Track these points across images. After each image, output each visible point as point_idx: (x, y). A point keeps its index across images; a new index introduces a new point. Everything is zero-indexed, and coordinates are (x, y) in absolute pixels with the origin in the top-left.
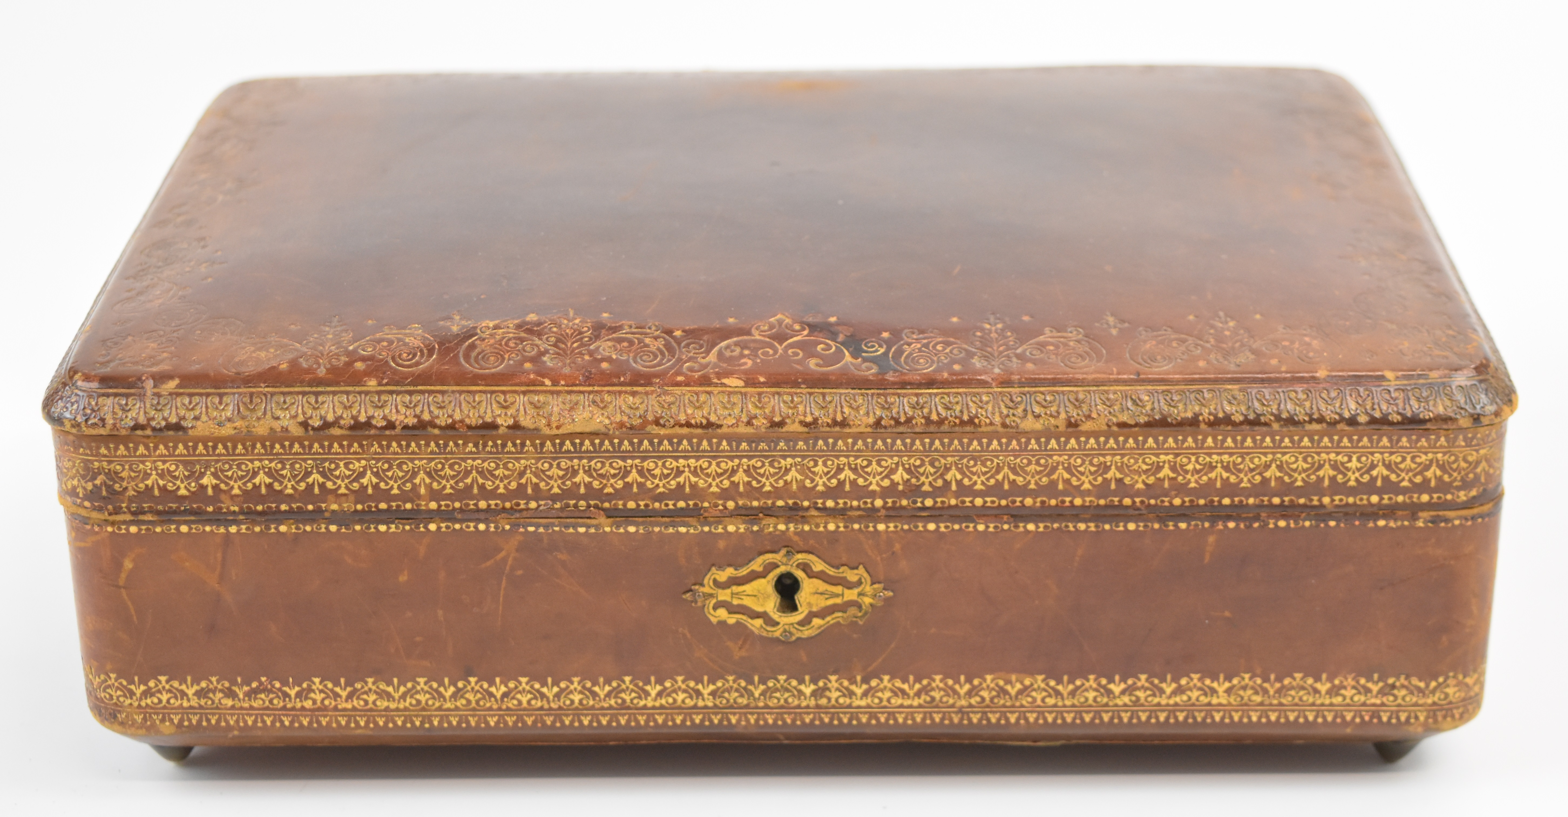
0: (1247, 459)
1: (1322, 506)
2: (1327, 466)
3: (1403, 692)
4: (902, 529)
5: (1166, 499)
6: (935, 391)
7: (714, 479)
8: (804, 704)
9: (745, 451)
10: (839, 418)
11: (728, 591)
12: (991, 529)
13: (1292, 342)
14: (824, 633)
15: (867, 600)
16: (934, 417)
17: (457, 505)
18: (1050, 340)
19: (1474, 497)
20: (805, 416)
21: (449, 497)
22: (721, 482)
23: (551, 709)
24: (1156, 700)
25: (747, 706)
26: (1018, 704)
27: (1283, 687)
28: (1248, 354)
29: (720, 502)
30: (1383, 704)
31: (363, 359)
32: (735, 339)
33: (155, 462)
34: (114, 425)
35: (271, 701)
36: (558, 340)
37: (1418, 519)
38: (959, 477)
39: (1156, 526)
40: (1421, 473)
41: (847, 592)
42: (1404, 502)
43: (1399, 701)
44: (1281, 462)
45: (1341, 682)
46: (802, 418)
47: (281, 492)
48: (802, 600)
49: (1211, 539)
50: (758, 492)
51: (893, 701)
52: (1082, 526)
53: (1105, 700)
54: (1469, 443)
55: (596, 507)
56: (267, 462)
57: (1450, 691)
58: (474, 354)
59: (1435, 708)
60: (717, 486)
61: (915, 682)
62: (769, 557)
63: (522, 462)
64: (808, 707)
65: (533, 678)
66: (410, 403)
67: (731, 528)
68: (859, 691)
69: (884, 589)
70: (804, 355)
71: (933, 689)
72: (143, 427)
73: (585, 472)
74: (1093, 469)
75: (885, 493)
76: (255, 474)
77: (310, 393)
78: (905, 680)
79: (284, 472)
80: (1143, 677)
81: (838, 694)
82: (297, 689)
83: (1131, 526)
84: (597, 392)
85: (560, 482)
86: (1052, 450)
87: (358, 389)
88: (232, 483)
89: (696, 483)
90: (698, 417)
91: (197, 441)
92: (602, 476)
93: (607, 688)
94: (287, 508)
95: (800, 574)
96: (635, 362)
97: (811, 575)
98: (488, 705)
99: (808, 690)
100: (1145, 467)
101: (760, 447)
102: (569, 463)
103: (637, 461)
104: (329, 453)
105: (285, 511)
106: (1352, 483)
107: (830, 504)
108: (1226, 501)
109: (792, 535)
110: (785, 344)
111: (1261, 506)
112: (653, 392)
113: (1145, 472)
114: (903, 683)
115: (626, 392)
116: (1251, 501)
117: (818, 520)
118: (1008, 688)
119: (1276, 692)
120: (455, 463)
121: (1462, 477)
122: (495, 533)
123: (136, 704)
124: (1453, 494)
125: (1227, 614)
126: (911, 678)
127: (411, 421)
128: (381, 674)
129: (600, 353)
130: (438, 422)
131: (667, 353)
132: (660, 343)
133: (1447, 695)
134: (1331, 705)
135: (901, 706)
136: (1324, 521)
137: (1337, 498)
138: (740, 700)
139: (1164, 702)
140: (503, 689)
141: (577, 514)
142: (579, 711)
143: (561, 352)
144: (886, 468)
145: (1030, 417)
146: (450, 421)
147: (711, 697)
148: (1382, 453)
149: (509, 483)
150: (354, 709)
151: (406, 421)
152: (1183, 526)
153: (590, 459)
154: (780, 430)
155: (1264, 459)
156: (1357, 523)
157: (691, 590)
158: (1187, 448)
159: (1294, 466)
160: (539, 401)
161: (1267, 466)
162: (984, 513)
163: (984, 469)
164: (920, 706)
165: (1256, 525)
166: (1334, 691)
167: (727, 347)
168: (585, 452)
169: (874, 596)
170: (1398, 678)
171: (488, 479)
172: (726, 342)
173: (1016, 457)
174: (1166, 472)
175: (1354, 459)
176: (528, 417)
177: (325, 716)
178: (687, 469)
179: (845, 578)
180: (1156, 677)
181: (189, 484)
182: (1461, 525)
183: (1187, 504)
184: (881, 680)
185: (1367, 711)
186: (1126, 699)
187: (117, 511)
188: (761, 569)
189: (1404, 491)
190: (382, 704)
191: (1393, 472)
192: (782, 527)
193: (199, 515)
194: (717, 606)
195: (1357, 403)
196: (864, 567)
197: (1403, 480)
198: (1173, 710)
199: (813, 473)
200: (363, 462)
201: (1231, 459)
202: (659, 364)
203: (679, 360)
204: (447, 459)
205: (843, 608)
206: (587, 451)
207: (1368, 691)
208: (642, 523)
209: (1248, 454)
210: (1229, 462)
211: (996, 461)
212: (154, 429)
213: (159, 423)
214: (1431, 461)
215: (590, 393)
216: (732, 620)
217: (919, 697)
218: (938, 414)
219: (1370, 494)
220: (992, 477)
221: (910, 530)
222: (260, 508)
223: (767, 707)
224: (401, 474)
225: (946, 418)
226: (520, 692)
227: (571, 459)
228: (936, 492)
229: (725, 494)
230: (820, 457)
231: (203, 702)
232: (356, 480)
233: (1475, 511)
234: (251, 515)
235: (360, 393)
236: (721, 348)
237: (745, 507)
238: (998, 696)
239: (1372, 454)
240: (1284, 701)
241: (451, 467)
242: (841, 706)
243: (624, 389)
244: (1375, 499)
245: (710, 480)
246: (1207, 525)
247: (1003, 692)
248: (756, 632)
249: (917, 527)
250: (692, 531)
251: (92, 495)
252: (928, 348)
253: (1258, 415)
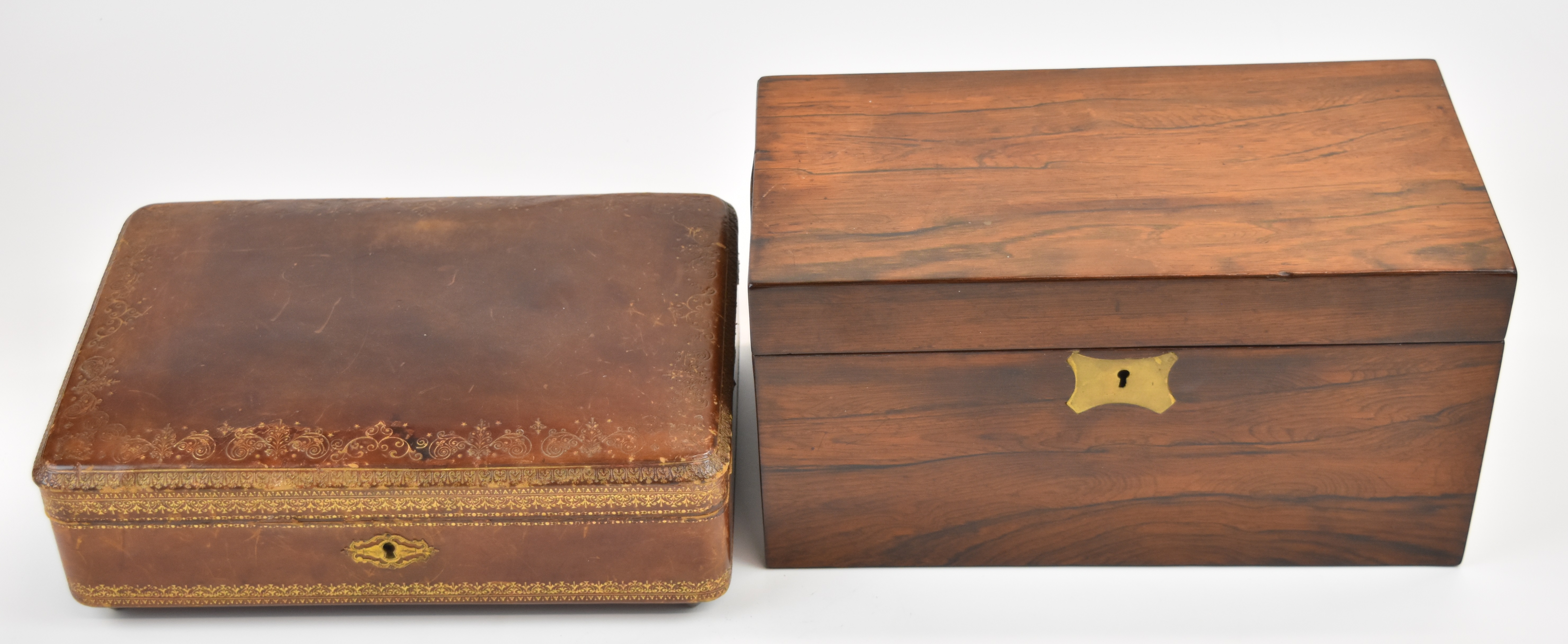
0: (598, 497)
1: (635, 515)
2: (636, 499)
3: (685, 588)
4: (440, 525)
5: (562, 513)
6: (448, 469)
7: (348, 507)
8: (404, 594)
9: (361, 495)
10: (403, 483)
11: (362, 550)
12: (481, 525)
13: (621, 439)
14: (409, 567)
15: (427, 554)
16: (448, 482)
17: (230, 518)
18: (507, 437)
19: (707, 510)
20: (387, 482)
21: (225, 514)
22: (352, 508)
23: (285, 597)
24: (570, 592)
25: (377, 595)
26: (505, 593)
27: (628, 586)
28: (599, 446)
29: (353, 516)
30: (676, 592)
31: (180, 453)
32: (357, 439)
33: (86, 502)
34: (65, 489)
35: (154, 594)
36: (274, 440)
37: (681, 520)
38: (463, 505)
39: (559, 523)
40: (680, 501)
41: (417, 550)
42: (674, 513)
43: (684, 591)
44: (614, 498)
45: (655, 584)
46: (386, 483)
47: (146, 513)
48: (397, 554)
49: (586, 528)
50: (370, 512)
51: (446, 593)
52: (524, 524)
53: (546, 592)
54: (701, 489)
55: (294, 518)
56: (138, 501)
57: (708, 586)
58: (233, 449)
59: (701, 593)
60: (350, 509)
61: (455, 585)
62: (379, 537)
63: (258, 500)
64: (406, 595)
65: (275, 584)
66: (202, 477)
67: (359, 526)
68: (429, 589)
69: (435, 549)
70: (389, 448)
71: (464, 588)
72: (78, 489)
73: (287, 504)
74: (526, 501)
75: (429, 511)
76: (133, 506)
77: (155, 472)
78: (450, 584)
79: (147, 505)
80: (562, 583)
81: (419, 590)
82: (165, 589)
83: (547, 524)
84: (289, 471)
85: (276, 508)
86: (505, 494)
87: (178, 470)
88: (123, 510)
89: (340, 508)
90: (338, 482)
91: (104, 494)
92: (296, 506)
93: (311, 588)
94: (150, 519)
95: (394, 543)
96: (309, 454)
97: (399, 543)
98: (256, 595)
99: (405, 588)
100: (550, 500)
101: (368, 494)
102: (280, 501)
103: (311, 500)
104: (167, 497)
105: (149, 521)
106: (649, 506)
107: (404, 516)
108: (590, 513)
109: (388, 527)
110: (381, 441)
111: (607, 515)
112: (316, 471)
113: (551, 502)
114: (450, 585)
115: (303, 471)
116: (602, 513)
117: (400, 522)
118: (500, 587)
119: (625, 588)
120: (226, 501)
121: (700, 503)
122: (249, 528)
123: (91, 596)
124: (697, 509)
125: (598, 558)
126: (453, 584)
127: (202, 486)
128: (203, 583)
129: (292, 448)
130: (215, 486)
131: (324, 448)
132: (321, 442)
133: (706, 588)
134: (652, 593)
135: (450, 595)
136: (637, 521)
137: (643, 512)
138: (374, 593)
139: (573, 592)
140: (262, 589)
141: (286, 521)
142: (298, 598)
143: (274, 447)
144: (429, 502)
145: (493, 482)
146: (221, 486)
147: (360, 592)
148: (661, 494)
149: (253, 509)
150: (193, 597)
151: (201, 486)
152: (571, 523)
153: (289, 499)
154: (376, 488)
155: (605, 497)
156: (653, 521)
157: (343, 550)
158: (569, 493)
159: (621, 499)
160: (263, 476)
161: (608, 500)
162: (477, 519)
163: (475, 502)
164: (459, 594)
165: (606, 523)
166: (652, 588)
167: (353, 444)
168: (286, 496)
169: (430, 552)
170: (682, 582)
171: (243, 507)
172: (352, 441)
173: (489, 497)
174: (560, 502)
175: (648, 496)
176: (258, 484)
177: (180, 600)
178: (335, 503)
179: (416, 545)
180: (568, 582)
181: (103, 510)
182: (702, 522)
183: (572, 515)
184: (439, 585)
185: (670, 595)
186: (555, 591)
187: (71, 521)
188: (376, 541)
189: (673, 509)
190: (206, 595)
191: (667, 501)
192: (383, 525)
193: (109, 522)
194: (357, 556)
195: (647, 474)
196: (424, 540)
197: (672, 504)
198: (578, 595)
199: (395, 504)
200: (183, 501)
201: (590, 497)
202: (320, 455)
203: (329, 452)
204: (222, 500)
205: (417, 556)
206: (288, 496)
207: (668, 587)
208: (317, 524)
209: (598, 495)
210: (589, 498)
211: (480, 499)
212: (83, 490)
213: (85, 488)
214: (685, 497)
215: (286, 471)
216: (365, 561)
217: (458, 591)
218: (450, 481)
219: (658, 510)
220: (479, 505)
221: (443, 526)
222: (137, 519)
223: (386, 595)
224: (202, 506)
225: (454, 483)
226: (270, 590)
227: (280, 499)
228: (453, 511)
229: (354, 513)
230: (397, 498)
231: (122, 595)
232: (181, 508)
233: (709, 515)
234: (133, 522)
235: (179, 472)
236: (350, 444)
237: (364, 518)
238: (495, 590)
239: (656, 494)
240: (630, 592)
241: (225, 502)
242: (421, 595)
243: (302, 469)
244: (660, 512)
245: (347, 507)
246: (583, 523)
247: (497, 589)
248: (378, 566)
249: (447, 524)
250: (341, 527)
251: (59, 514)
252: (448, 443)
253: (600, 480)
